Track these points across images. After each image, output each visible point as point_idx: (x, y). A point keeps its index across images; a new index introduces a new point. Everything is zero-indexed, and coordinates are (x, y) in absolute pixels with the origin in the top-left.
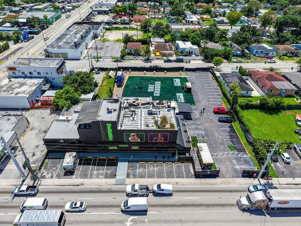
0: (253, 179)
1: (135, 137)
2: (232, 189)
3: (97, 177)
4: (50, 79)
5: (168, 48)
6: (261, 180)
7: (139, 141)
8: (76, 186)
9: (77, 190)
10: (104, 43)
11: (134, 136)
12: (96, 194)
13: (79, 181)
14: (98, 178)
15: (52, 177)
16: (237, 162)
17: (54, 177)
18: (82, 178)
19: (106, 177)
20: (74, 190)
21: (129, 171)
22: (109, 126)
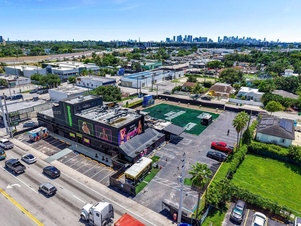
0: (171, 221)
7: (89, 133)
8: (23, 150)
10: (172, 83)
11: (85, 125)
13: (28, 148)
14: (41, 151)
18: (33, 147)
21: (65, 157)
22: (69, 108)
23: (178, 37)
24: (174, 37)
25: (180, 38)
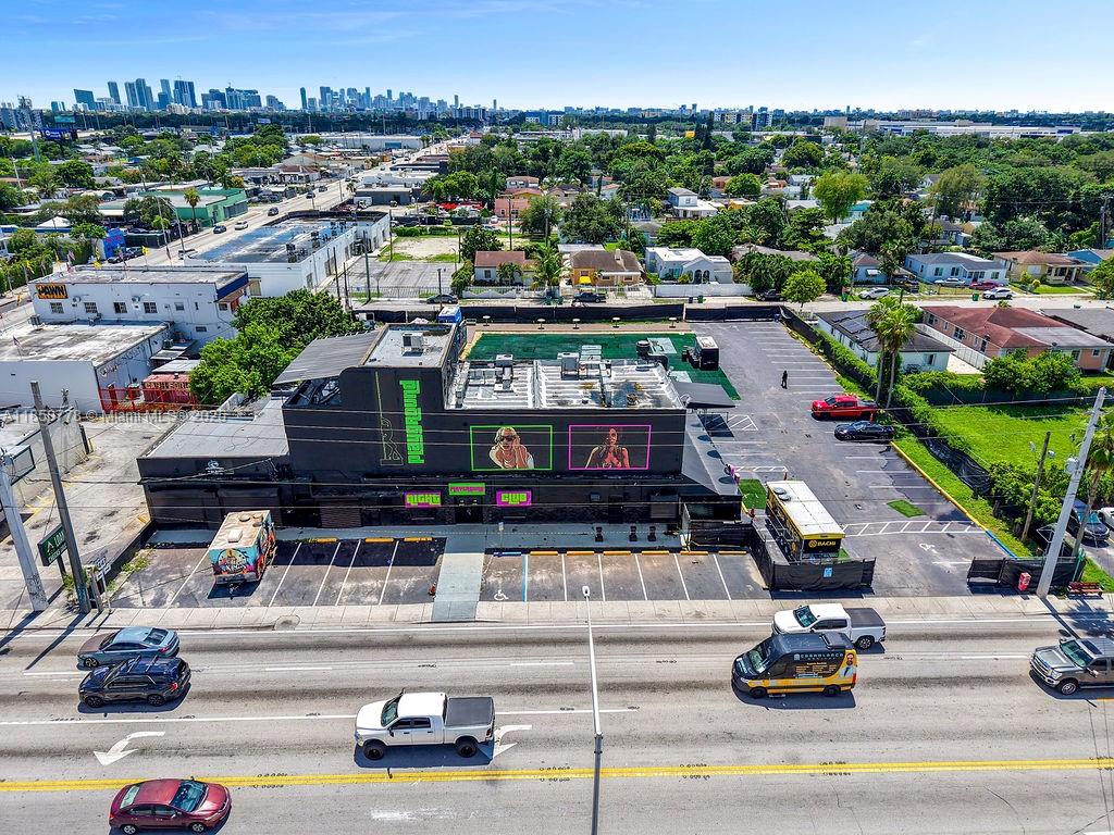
0: (1018, 598)
1: (516, 444)
2: (940, 630)
3: (352, 600)
4: (190, 330)
5: (621, 262)
6: (1052, 599)
7: (530, 464)
8: (258, 628)
9: (261, 641)
10: (392, 264)
11: (510, 438)
12: (347, 653)
13: (275, 613)
14: (358, 602)
15: (158, 603)
16: (941, 549)
17: (168, 604)
18: (290, 604)
19: (393, 597)
20: (251, 642)
21: (491, 579)
22: (411, 389)
23: (129, 86)
24: (113, 87)
25: (140, 94)
